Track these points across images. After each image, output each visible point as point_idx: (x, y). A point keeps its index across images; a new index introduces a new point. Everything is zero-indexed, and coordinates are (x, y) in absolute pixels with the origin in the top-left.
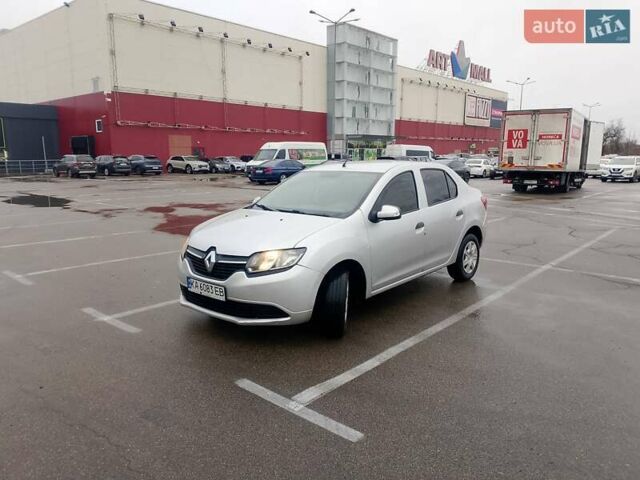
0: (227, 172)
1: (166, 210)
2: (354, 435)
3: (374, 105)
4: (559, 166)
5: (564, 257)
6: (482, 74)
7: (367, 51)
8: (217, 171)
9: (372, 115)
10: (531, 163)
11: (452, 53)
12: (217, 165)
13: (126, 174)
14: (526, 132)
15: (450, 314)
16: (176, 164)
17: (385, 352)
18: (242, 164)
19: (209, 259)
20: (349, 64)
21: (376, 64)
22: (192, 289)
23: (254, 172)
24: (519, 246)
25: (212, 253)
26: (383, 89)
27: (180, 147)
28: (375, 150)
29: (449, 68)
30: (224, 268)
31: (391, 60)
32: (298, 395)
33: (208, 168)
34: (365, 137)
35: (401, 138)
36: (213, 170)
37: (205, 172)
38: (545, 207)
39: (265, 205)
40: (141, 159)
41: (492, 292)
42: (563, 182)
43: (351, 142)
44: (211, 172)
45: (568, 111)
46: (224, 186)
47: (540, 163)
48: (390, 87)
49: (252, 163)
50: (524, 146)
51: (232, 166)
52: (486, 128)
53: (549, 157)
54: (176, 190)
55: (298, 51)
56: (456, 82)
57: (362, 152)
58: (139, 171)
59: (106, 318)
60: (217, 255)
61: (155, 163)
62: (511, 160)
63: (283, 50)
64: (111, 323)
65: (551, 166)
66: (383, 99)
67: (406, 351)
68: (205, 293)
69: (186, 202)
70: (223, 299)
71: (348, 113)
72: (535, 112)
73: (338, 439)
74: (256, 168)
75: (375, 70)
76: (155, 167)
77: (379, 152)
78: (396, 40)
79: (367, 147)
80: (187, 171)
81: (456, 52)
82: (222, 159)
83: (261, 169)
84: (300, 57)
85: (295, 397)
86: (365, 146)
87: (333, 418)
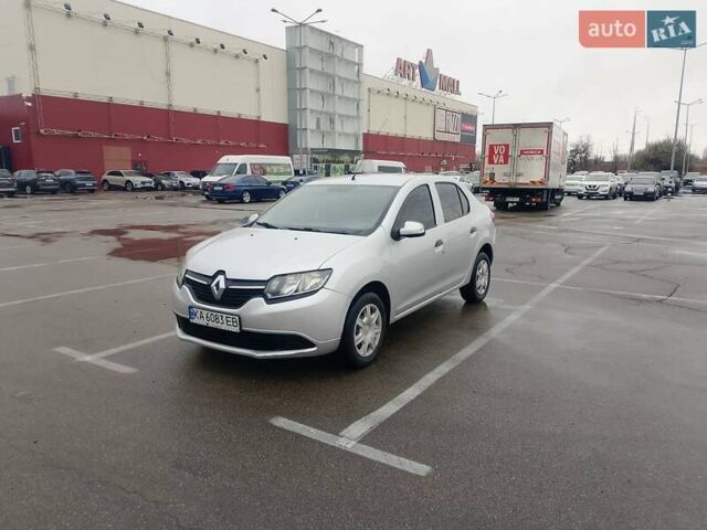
0: (175, 189)
1: (117, 233)
2: (422, 469)
3: (340, 116)
4: (541, 182)
5: (568, 275)
6: (451, 86)
7: (331, 56)
8: (164, 188)
9: (338, 127)
10: (513, 180)
11: (421, 62)
12: (164, 181)
13: (54, 192)
14: (507, 146)
15: (475, 338)
16: (113, 180)
17: (423, 379)
18: (195, 181)
19: (217, 285)
20: (312, 71)
21: (342, 71)
22: (196, 321)
23: (212, 190)
24: (520, 265)
25: (221, 278)
26: (348, 99)
27: (117, 160)
28: (342, 166)
29: (418, 78)
30: (237, 295)
31: (356, 67)
32: (345, 431)
33: (152, 185)
34: (330, 151)
35: (370, 153)
36: (158, 187)
37: (149, 189)
38: (533, 225)
39: (269, 223)
40: (71, 175)
41: (509, 312)
42: (545, 200)
43: (316, 156)
44: (155, 189)
45: (549, 125)
46: (172, 205)
47: (521, 180)
48: (357, 97)
49: (207, 179)
50: (506, 162)
51: (181, 182)
52: (457, 143)
53: (531, 173)
54: (120, 210)
55: (254, 53)
56: (425, 94)
57: (328, 168)
58: (69, 188)
59: (88, 358)
60: (227, 279)
61: (87, 179)
62: (492, 176)
63: (237, 52)
64: (96, 363)
65: (533, 182)
66: (351, 110)
67: (443, 377)
68: (211, 324)
69: (138, 223)
70: (237, 330)
71: (311, 125)
72: (516, 126)
73: (406, 474)
74: (215, 185)
75: (340, 78)
76: (89, 184)
77: (347, 168)
78: (362, 46)
79: (334, 162)
80: (127, 187)
81: (424, 61)
82: (168, 174)
83: (220, 185)
84: (257, 61)
85: (342, 433)
86: (331, 161)
87: (393, 453)
